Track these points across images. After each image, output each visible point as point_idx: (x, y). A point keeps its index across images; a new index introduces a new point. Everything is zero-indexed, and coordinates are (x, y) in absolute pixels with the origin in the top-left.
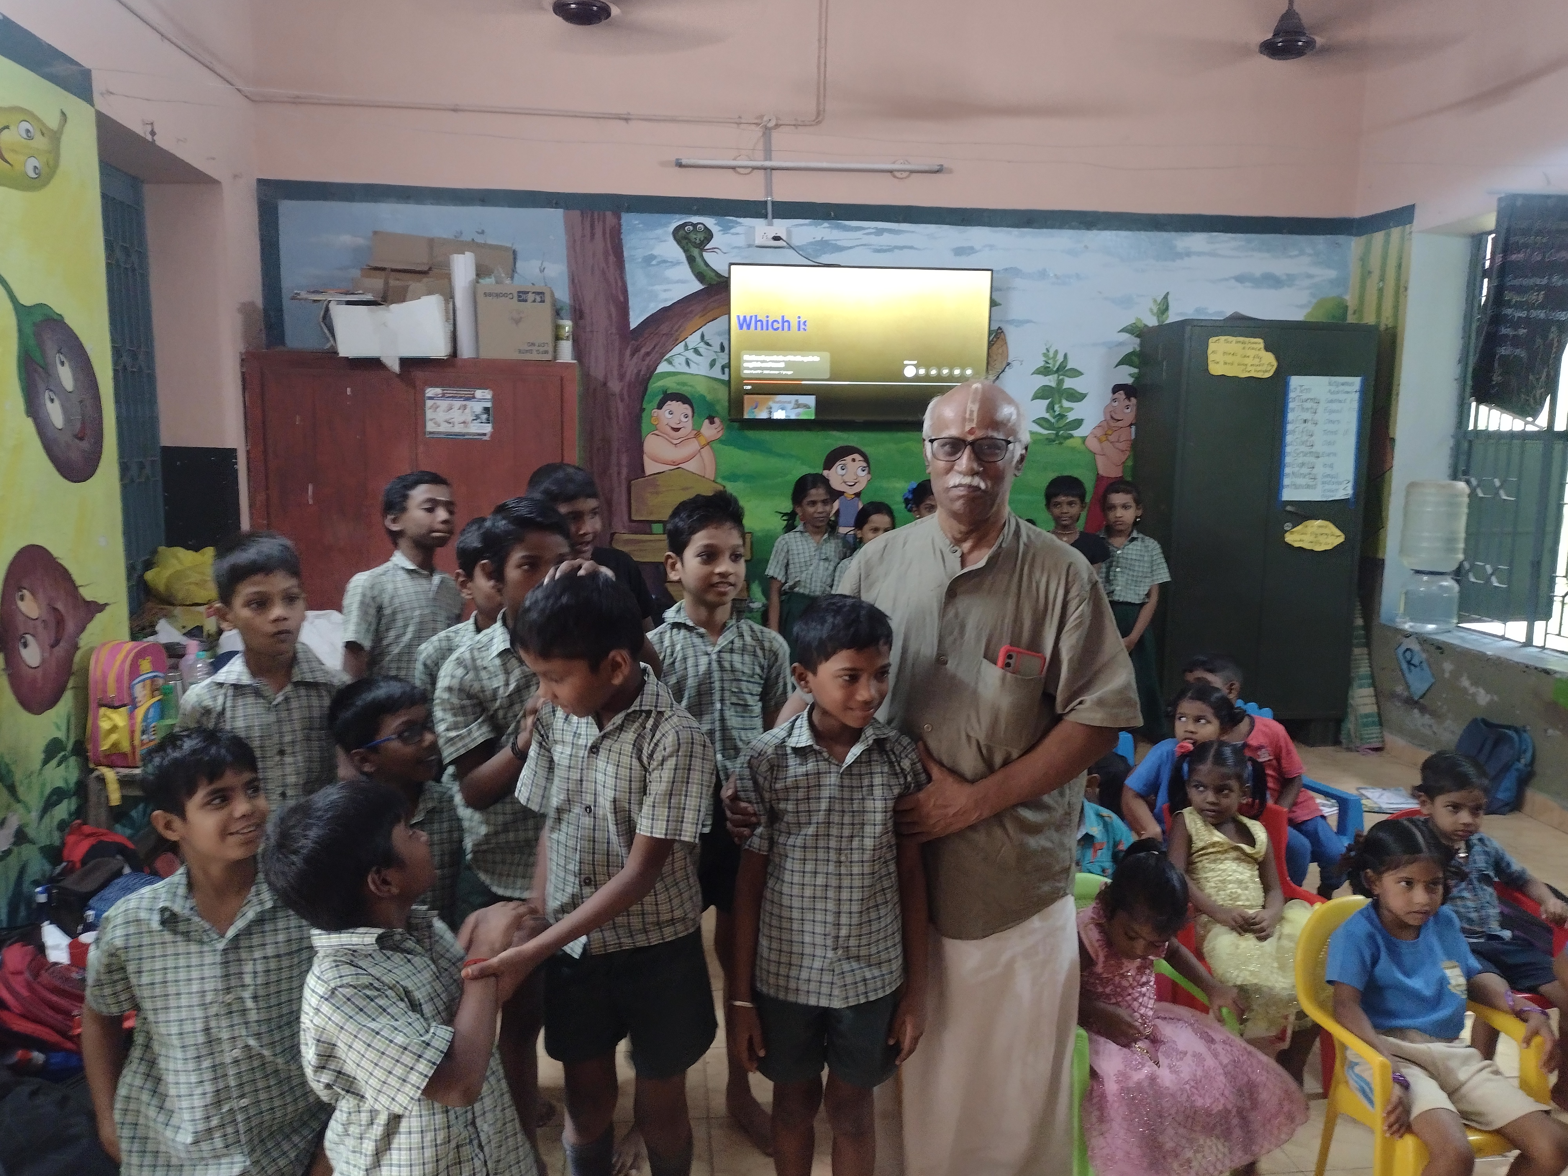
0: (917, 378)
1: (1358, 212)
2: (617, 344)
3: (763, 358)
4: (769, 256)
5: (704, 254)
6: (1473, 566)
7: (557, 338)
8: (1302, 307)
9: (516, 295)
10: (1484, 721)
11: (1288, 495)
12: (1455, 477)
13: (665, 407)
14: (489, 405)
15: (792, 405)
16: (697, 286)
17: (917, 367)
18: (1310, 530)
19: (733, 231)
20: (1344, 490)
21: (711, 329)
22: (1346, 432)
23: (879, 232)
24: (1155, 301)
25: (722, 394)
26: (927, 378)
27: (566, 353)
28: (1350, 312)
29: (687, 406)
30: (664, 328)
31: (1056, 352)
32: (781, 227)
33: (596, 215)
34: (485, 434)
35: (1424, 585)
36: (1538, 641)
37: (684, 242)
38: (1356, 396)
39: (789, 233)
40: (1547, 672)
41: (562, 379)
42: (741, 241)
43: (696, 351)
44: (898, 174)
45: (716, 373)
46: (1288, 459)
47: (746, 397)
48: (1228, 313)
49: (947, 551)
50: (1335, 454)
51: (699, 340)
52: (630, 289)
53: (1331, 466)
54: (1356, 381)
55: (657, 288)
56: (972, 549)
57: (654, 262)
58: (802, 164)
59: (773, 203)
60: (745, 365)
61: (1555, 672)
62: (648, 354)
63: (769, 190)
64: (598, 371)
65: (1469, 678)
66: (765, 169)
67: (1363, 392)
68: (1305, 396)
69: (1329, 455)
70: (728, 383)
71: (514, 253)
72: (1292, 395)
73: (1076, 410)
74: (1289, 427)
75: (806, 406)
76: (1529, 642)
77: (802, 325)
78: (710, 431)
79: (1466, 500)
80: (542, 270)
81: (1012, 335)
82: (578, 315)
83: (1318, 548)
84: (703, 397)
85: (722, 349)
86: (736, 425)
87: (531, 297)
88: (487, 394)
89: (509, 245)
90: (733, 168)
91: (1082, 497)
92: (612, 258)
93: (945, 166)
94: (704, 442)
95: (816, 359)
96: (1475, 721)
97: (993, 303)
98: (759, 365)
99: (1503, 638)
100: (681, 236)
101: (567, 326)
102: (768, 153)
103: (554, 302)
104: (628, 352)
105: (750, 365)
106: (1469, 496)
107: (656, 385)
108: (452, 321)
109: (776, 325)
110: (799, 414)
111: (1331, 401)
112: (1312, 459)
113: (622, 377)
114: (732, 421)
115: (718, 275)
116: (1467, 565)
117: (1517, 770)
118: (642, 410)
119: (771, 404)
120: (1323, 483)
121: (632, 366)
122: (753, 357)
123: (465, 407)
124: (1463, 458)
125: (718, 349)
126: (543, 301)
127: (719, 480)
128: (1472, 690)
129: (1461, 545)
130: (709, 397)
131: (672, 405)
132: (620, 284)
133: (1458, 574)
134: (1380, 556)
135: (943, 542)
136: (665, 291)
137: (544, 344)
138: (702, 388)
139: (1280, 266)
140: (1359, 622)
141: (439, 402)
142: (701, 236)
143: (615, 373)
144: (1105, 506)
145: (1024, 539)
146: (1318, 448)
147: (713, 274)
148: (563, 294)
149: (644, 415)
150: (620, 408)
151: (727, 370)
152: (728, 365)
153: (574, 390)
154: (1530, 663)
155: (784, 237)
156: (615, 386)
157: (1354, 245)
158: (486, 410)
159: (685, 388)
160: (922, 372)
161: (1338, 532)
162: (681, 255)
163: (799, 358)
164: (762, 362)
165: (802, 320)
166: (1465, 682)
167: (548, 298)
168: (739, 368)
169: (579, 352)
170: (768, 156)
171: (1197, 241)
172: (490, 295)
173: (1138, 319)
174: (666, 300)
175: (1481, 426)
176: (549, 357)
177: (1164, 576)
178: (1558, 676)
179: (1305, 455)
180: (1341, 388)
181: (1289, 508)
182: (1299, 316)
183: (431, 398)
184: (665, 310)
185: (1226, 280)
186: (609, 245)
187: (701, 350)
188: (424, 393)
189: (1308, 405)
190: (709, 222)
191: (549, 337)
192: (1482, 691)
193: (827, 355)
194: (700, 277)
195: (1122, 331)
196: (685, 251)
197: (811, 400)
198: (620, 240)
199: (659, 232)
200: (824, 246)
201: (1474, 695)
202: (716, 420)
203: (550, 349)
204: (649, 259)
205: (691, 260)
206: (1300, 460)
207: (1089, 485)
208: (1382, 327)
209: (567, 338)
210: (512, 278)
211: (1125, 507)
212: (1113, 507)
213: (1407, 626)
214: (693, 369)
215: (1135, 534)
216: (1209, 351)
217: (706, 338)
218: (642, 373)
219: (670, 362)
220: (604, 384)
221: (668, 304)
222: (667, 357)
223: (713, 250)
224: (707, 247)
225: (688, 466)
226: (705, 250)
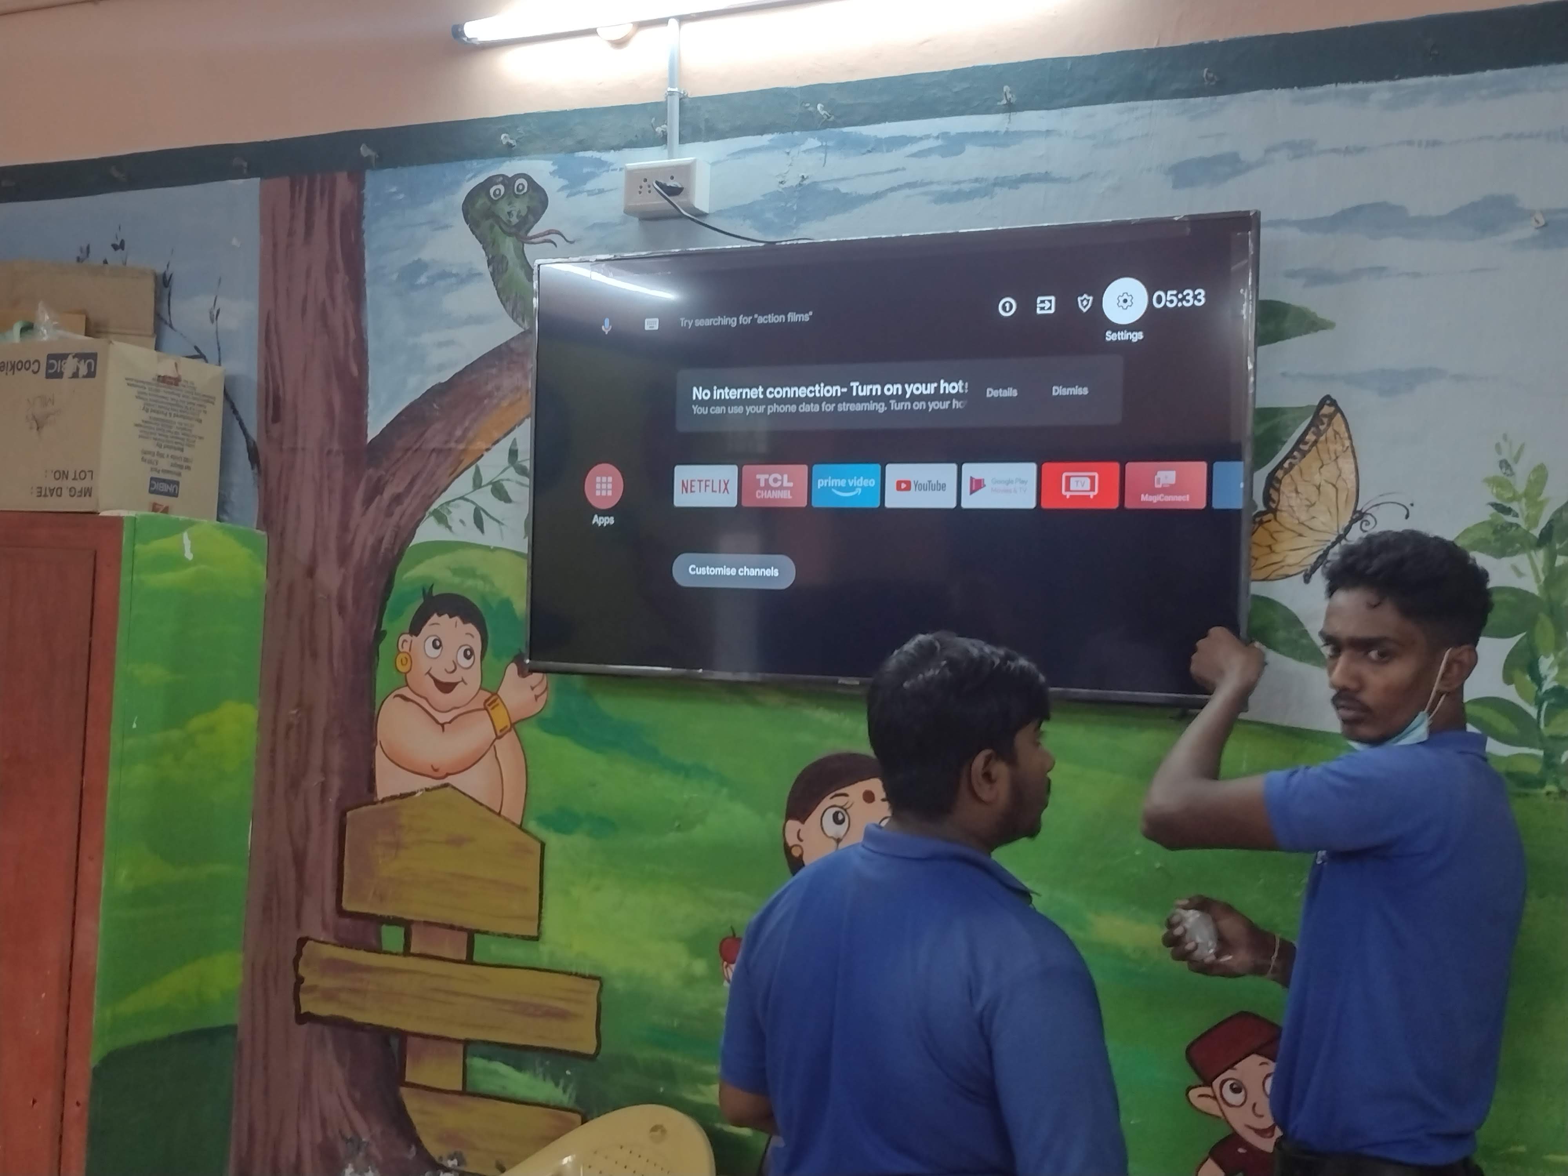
2: (339, 475)
5: (527, 248)
13: (426, 630)
19: (590, 185)
29: (471, 628)
30: (434, 436)
33: (318, 182)
43: (497, 490)
51: (506, 461)
55: (427, 338)
57: (422, 279)
59: (683, 103)
62: (397, 499)
63: (676, 70)
78: (518, 694)
82: (271, 412)
84: (505, 604)
86: (577, 680)
92: (342, 282)
94: (503, 722)
104: (359, 496)
107: (410, 575)
113: (344, 555)
118: (379, 635)
121: (367, 529)
127: (532, 826)
130: (506, 599)
131: (441, 624)
132: (353, 338)
136: (440, 345)
138: (502, 583)
143: (332, 545)
149: (382, 647)
150: (335, 629)
156: (330, 576)
159: (470, 582)
169: (267, 496)
174: (441, 368)
184: (439, 390)
186: (338, 249)
187: (507, 486)
190: (540, 169)
198: (359, 233)
199: (437, 206)
214: (491, 536)
218: (385, 545)
219: (441, 518)
220: (311, 572)
221: (445, 376)
222: (435, 506)
223: (547, 237)
224: (531, 233)
225: (465, 782)
226: (529, 240)
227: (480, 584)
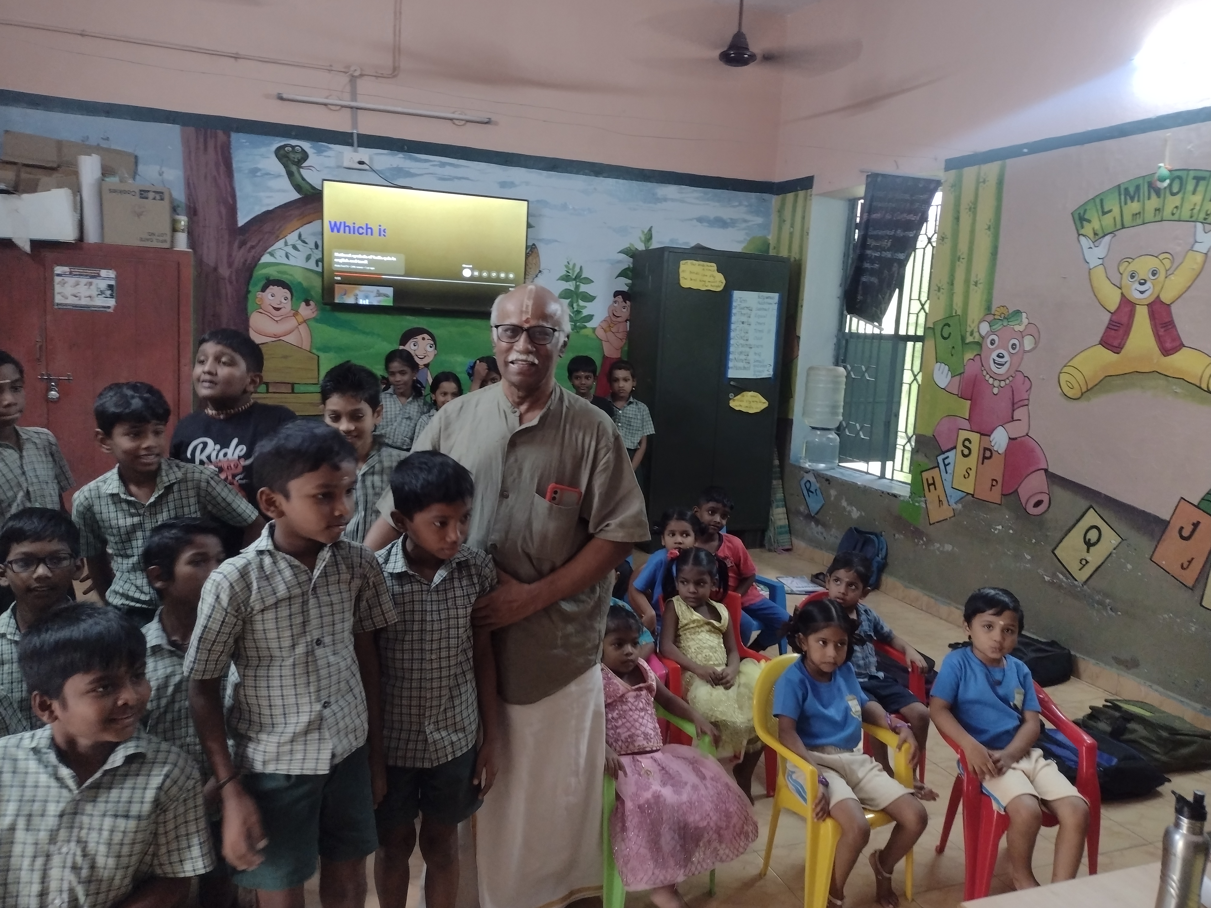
0: (472, 278)
1: (778, 177)
2: (226, 237)
3: (350, 255)
4: (355, 176)
5: (301, 170)
6: (848, 424)
7: (174, 230)
8: (740, 242)
9: (137, 191)
10: (856, 529)
11: (732, 374)
12: (837, 364)
13: (268, 291)
14: (113, 282)
15: (375, 294)
16: (295, 195)
17: (472, 270)
18: (745, 398)
19: (325, 154)
20: (767, 372)
21: (307, 230)
22: (769, 331)
23: (443, 165)
24: (643, 232)
25: (317, 283)
26: (480, 278)
27: (182, 242)
28: (771, 247)
29: (286, 290)
30: (267, 227)
31: (574, 265)
32: (364, 154)
33: (209, 132)
34: (109, 307)
35: (817, 437)
36: (888, 475)
37: (285, 160)
38: (775, 307)
39: (371, 159)
40: (895, 496)
41: (179, 264)
42: (331, 162)
43: (295, 247)
44: (456, 122)
45: (312, 265)
46: (732, 349)
47: (336, 285)
48: (693, 244)
49: (509, 411)
50: (762, 346)
51: (297, 238)
52: (238, 194)
53: (759, 355)
54: (776, 296)
55: (262, 194)
56: (528, 410)
57: (259, 174)
58: (382, 107)
59: (358, 135)
60: (336, 260)
61: (900, 496)
62: (253, 247)
63: (355, 124)
64: (210, 259)
65: (846, 500)
66: (352, 108)
67: (780, 304)
68: (743, 305)
69: (758, 347)
70: (322, 274)
71: (136, 157)
72: (734, 304)
73: (588, 309)
74: (733, 326)
75: (386, 296)
76: (883, 476)
77: (382, 232)
78: (305, 311)
79: (845, 379)
80: (161, 174)
81: (542, 249)
82: (192, 212)
83: (751, 411)
84: (300, 283)
85: (317, 246)
86: (328, 307)
87: (151, 195)
88: (112, 274)
89: (130, 150)
90: (325, 105)
91: (594, 372)
92: (222, 168)
93: (493, 119)
94: (301, 320)
95: (394, 259)
96: (850, 529)
97: (529, 226)
98: (347, 261)
99: (867, 473)
100: (282, 155)
101: (183, 221)
102: (354, 96)
103: (172, 200)
104: (236, 244)
105: (341, 261)
106: (846, 377)
107: (260, 273)
108: (79, 211)
109: (361, 231)
110: (380, 301)
111: (759, 309)
112: (748, 349)
113: (230, 265)
114: (325, 304)
115: (313, 188)
116: (844, 424)
117: (878, 562)
118: (248, 292)
119: (357, 292)
120: (755, 366)
121: (239, 256)
122: (342, 255)
123: (91, 284)
124: (843, 351)
125: (313, 246)
126: (162, 199)
127: (314, 351)
128: (848, 508)
129: (841, 410)
130: (305, 284)
131: (273, 289)
132: (229, 189)
133: (839, 430)
134: (790, 417)
135: (506, 405)
136: (268, 197)
137: (162, 235)
138: (299, 277)
139: (726, 212)
140: (777, 462)
141: (66, 279)
142: (299, 156)
143: (225, 260)
144: (612, 379)
145: (566, 403)
146: (751, 342)
147: (308, 187)
148: (179, 195)
149: (249, 296)
150: (228, 290)
151: (320, 264)
152: (322, 260)
153: (189, 273)
154: (885, 490)
155: (367, 161)
156: (224, 271)
157: (775, 200)
158: (110, 287)
159: (285, 276)
160: (476, 274)
161: (764, 400)
162: (283, 171)
163: (379, 258)
164: (349, 259)
165: (382, 228)
166: (844, 503)
167: (166, 197)
168: (331, 263)
169: (193, 242)
170: (354, 97)
171: (671, 190)
172: (115, 191)
173: (631, 244)
174: (268, 205)
175: (854, 329)
176: (167, 245)
177: (651, 430)
178: (902, 498)
179: (743, 346)
180: (766, 300)
181: (732, 383)
182: (737, 248)
183: (58, 275)
184: (268, 212)
185: (691, 220)
186: (220, 157)
187: (299, 247)
188: (52, 270)
189: (745, 311)
190: (306, 145)
191: (167, 230)
192: (855, 509)
193: (402, 257)
194: (298, 188)
195: (620, 252)
196: (286, 166)
197: (390, 291)
198: (230, 153)
199: (263, 150)
200: (400, 172)
201: (849, 512)
202: (311, 303)
203: (168, 238)
204: (254, 172)
205: (290, 174)
206: (741, 349)
207: (598, 362)
208: (792, 259)
209: (183, 231)
210: (134, 178)
211: (626, 380)
212: (617, 380)
213: (807, 465)
214: (292, 262)
215: (631, 400)
216: (681, 270)
217: (303, 237)
218: (248, 262)
219: (272, 254)
220: (215, 269)
221: (271, 208)
222: (269, 250)
223: (309, 167)
224: (303, 165)
225: (288, 339)
226: (302, 168)
227: (289, 277)
